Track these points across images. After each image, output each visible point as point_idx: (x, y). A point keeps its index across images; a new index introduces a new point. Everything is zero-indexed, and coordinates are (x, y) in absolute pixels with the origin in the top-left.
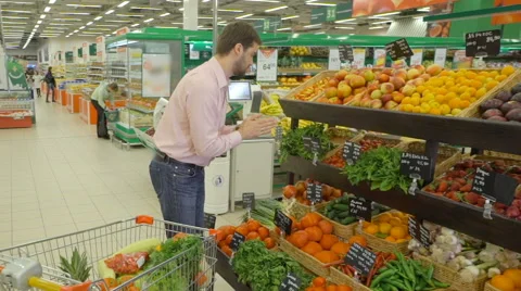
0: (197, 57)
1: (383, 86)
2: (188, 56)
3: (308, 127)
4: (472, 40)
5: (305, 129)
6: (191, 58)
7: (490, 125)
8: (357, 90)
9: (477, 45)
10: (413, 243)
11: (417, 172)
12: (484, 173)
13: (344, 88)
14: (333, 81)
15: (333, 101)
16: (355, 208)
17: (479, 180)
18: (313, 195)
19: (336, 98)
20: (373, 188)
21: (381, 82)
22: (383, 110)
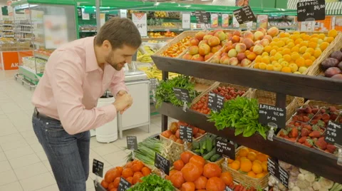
0: (88, 18)
1: (238, 46)
2: (80, 17)
3: (176, 78)
4: (302, 8)
5: (174, 80)
6: (83, 18)
7: (333, 83)
8: (214, 48)
9: (306, 12)
10: (273, 180)
11: (274, 121)
12: (335, 126)
13: (204, 46)
14: (194, 41)
15: (196, 58)
16: (221, 148)
17: (331, 132)
18: (185, 136)
19: (198, 55)
20: (237, 133)
21: (234, 42)
22: (239, 67)
